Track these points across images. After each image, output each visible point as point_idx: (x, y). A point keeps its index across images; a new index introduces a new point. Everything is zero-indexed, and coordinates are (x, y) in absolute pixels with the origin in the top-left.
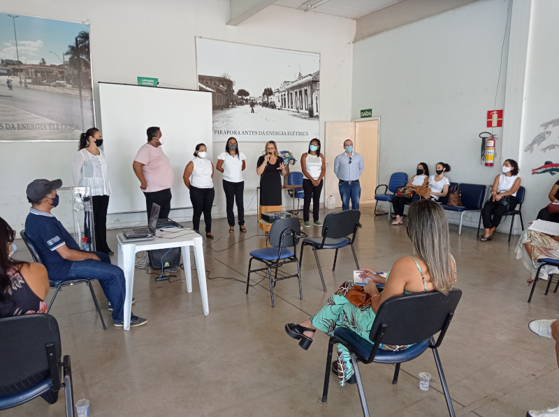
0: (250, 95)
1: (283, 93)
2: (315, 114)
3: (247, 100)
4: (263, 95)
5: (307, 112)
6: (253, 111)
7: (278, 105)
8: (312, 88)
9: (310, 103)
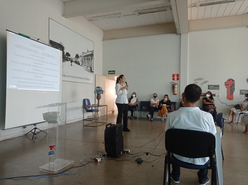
0: (71, 56)
1: (82, 58)
2: (92, 70)
3: (69, 59)
4: (76, 57)
5: (90, 69)
6: (72, 65)
7: (81, 63)
8: (91, 58)
9: (91, 65)
